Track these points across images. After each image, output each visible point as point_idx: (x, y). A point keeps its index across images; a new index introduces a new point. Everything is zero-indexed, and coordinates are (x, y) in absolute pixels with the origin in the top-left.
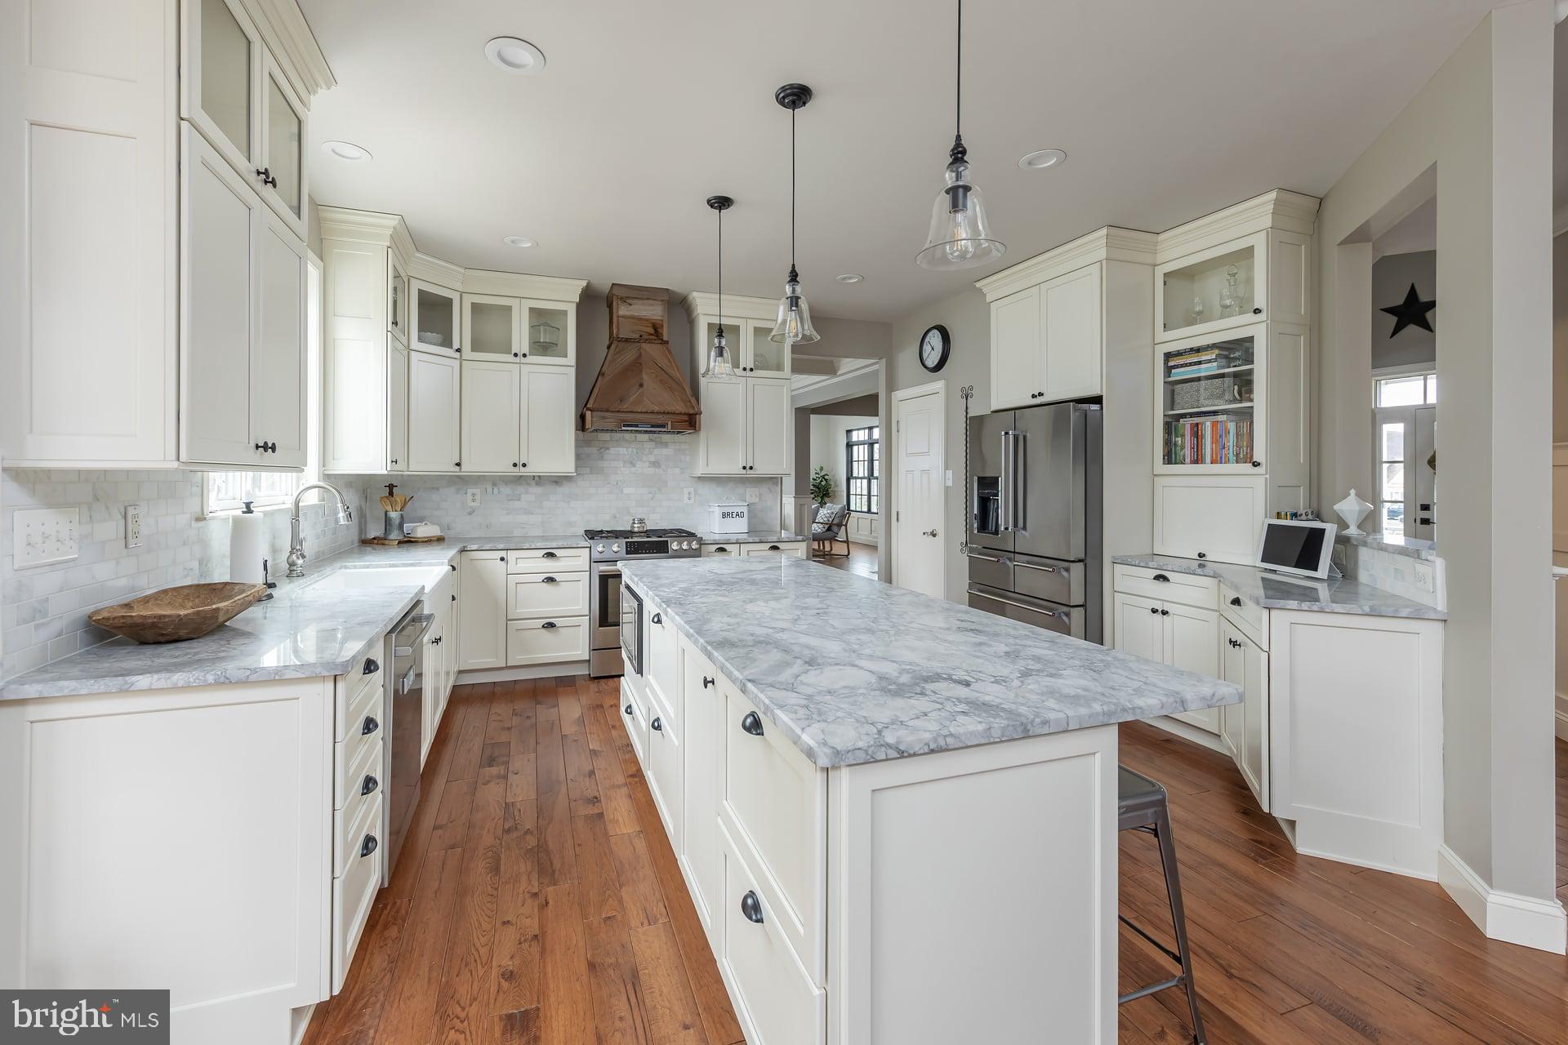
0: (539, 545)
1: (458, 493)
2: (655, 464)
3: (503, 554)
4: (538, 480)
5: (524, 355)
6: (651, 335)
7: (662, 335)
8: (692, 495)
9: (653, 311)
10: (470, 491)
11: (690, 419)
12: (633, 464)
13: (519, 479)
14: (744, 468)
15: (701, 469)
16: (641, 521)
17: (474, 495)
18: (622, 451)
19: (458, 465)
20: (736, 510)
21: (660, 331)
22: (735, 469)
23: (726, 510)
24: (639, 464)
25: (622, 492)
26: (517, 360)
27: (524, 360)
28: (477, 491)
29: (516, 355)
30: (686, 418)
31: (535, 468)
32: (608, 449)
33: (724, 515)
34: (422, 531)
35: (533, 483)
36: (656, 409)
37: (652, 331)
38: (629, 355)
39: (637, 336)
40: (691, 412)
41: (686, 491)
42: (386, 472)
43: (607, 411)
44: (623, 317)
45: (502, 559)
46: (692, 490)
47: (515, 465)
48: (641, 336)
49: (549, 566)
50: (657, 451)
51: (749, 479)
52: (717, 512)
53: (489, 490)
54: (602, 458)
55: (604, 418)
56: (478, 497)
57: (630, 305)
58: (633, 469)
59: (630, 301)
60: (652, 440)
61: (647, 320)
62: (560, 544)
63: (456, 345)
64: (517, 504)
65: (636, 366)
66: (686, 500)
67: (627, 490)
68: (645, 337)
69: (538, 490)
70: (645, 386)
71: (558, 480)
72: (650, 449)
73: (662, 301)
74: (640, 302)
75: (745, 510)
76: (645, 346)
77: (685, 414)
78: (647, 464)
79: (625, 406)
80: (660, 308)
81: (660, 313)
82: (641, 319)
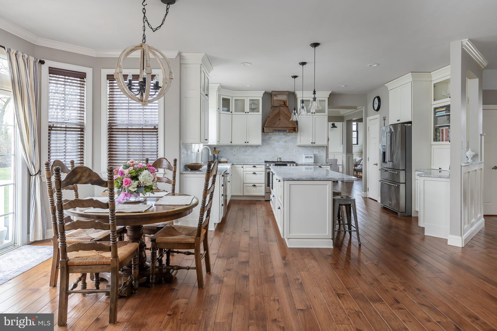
0: (252, 164)
1: (231, 150)
2: (285, 142)
3: (242, 166)
4: (252, 146)
5: (248, 112)
8: (297, 151)
9: (284, 98)
10: (234, 150)
11: (294, 129)
12: (278, 142)
13: (247, 146)
14: (312, 143)
15: (299, 143)
16: (280, 158)
18: (275, 138)
19: (231, 142)
20: (310, 156)
21: (286, 103)
22: (310, 143)
23: (307, 156)
24: (280, 142)
25: (275, 150)
26: (246, 114)
27: (248, 114)
28: (236, 150)
29: (246, 112)
31: (250, 143)
32: (271, 137)
33: (306, 157)
34: (223, 160)
35: (250, 147)
36: (284, 126)
37: (283, 103)
38: (277, 111)
39: (279, 105)
40: (294, 127)
41: (295, 150)
42: (216, 144)
43: (270, 127)
44: (275, 100)
45: (242, 167)
46: (297, 149)
47: (245, 142)
48: (280, 105)
49: (254, 169)
50: (286, 138)
51: (313, 146)
52: (304, 156)
53: (239, 149)
54: (269, 140)
55: (269, 129)
56: (236, 151)
57: (277, 96)
59: (277, 95)
60: (284, 135)
61: (282, 100)
62: (257, 164)
63: (231, 111)
64: (246, 153)
65: (279, 114)
66: (295, 153)
67: (277, 150)
68: (282, 105)
69: (252, 149)
70: (281, 120)
71: (257, 146)
72: (283, 137)
73: (286, 95)
74: (280, 95)
75: (313, 156)
76: (281, 108)
77: (292, 127)
78: (282, 142)
79: (275, 126)
80: (286, 97)
81: (286, 98)
82: (280, 100)
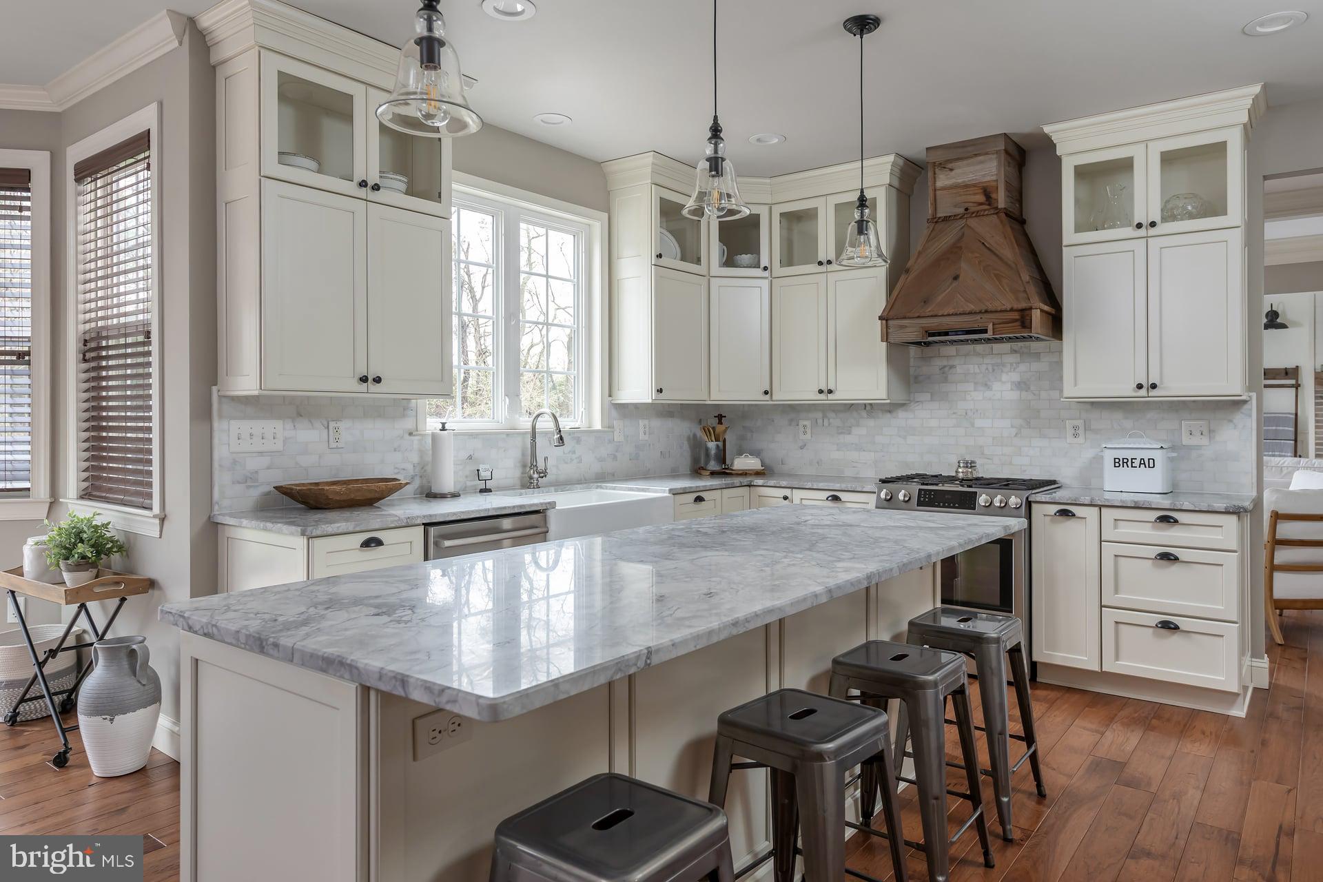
0: (821, 485)
1: (790, 425)
3: (787, 492)
4: (850, 408)
6: (981, 204)
7: (997, 200)
8: (1079, 432)
9: (989, 170)
10: (802, 423)
14: (1140, 386)
15: (1066, 391)
16: (970, 465)
17: (805, 426)
18: (973, 368)
19: (766, 393)
20: (1139, 455)
21: (993, 196)
23: (1121, 454)
24: (996, 386)
25: (973, 425)
28: (807, 423)
30: (1016, 316)
32: (952, 367)
34: (741, 463)
35: (864, 414)
37: (981, 198)
38: (947, 239)
39: (961, 210)
40: (1023, 305)
41: (1072, 424)
42: (650, 401)
43: (905, 318)
44: (943, 189)
45: (785, 498)
46: (1079, 423)
47: (821, 392)
48: (966, 209)
53: (820, 421)
54: (946, 380)
55: (902, 327)
56: (809, 429)
57: (951, 170)
58: (988, 394)
59: (950, 166)
61: (974, 185)
62: (843, 486)
63: (764, 261)
64: (848, 439)
65: (954, 252)
67: (979, 423)
68: (971, 209)
69: (871, 423)
70: (961, 278)
71: (870, 408)
73: (997, 152)
74: (965, 162)
76: (973, 222)
77: (1012, 310)
78: (1008, 386)
79: (929, 310)
80: (995, 163)
81: (994, 171)
82: (966, 186)
